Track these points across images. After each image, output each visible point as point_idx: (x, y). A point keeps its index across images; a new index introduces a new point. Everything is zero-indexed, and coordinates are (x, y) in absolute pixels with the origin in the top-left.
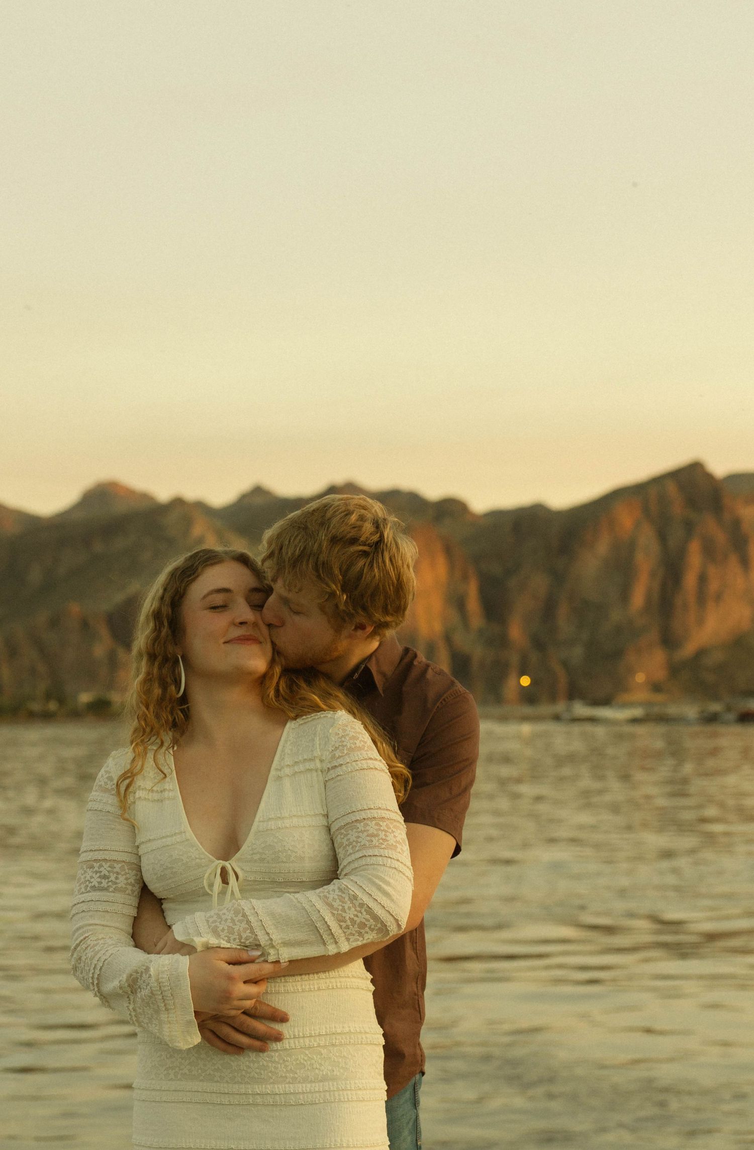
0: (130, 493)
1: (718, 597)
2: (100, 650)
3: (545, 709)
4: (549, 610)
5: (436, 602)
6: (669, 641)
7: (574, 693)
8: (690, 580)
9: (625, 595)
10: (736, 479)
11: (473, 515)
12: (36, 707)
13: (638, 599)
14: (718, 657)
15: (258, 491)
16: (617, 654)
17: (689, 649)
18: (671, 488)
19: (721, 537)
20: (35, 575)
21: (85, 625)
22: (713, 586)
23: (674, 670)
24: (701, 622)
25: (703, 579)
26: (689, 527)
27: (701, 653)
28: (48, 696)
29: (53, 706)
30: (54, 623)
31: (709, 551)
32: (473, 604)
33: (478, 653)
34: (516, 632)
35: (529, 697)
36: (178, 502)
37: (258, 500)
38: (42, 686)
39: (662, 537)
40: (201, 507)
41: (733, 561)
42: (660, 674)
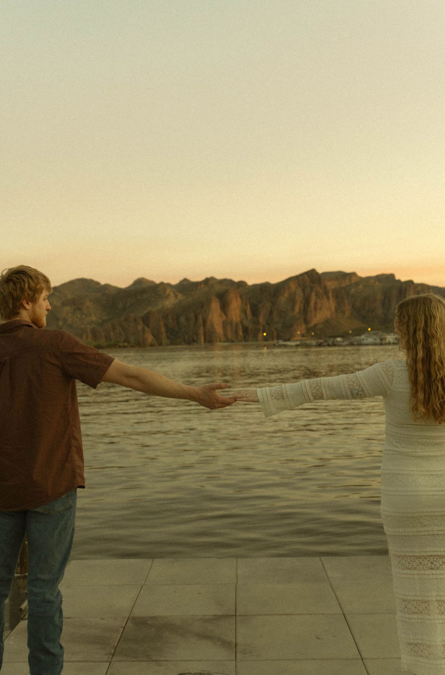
0: (147, 281)
1: (321, 309)
2: (140, 328)
3: (271, 342)
4: (271, 313)
5: (238, 312)
6: (306, 322)
7: (279, 338)
8: (312, 304)
9: (293, 309)
10: (325, 274)
11: (249, 286)
12: (121, 344)
13: (297, 309)
14: (320, 326)
15: (185, 280)
16: (291, 326)
17: (312, 324)
18: (306, 277)
19: (321, 291)
20: (120, 306)
21: (135, 320)
22: (319, 305)
23: (308, 330)
24: (315, 316)
25: (316, 303)
26: (312, 288)
27: (315, 326)
28: (125, 341)
29: (126, 344)
30: (126, 320)
31: (317, 295)
32: (249, 312)
33: (250, 326)
34: (261, 319)
35: (265, 339)
36: (162, 283)
37: (185, 283)
38: (123, 339)
39: (303, 291)
40: (169, 285)
41: (325, 297)
42: (304, 332)
